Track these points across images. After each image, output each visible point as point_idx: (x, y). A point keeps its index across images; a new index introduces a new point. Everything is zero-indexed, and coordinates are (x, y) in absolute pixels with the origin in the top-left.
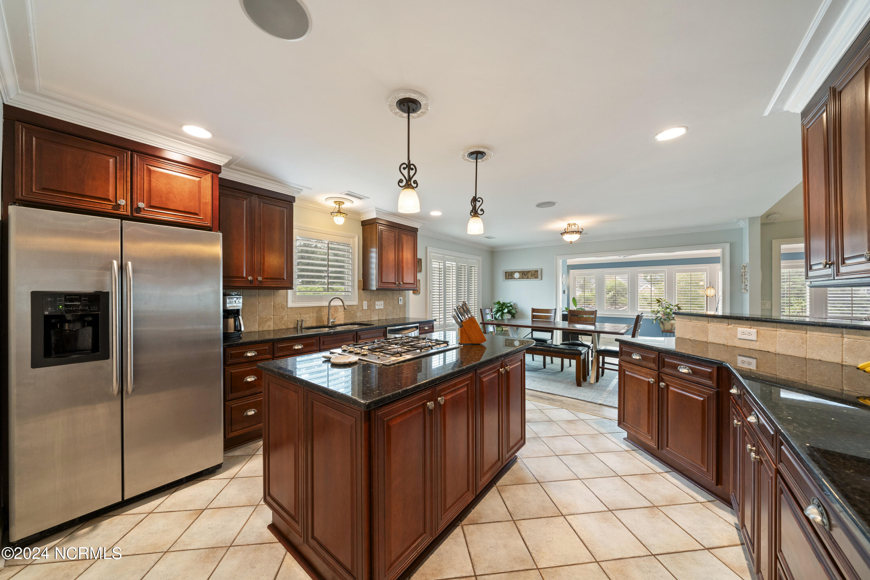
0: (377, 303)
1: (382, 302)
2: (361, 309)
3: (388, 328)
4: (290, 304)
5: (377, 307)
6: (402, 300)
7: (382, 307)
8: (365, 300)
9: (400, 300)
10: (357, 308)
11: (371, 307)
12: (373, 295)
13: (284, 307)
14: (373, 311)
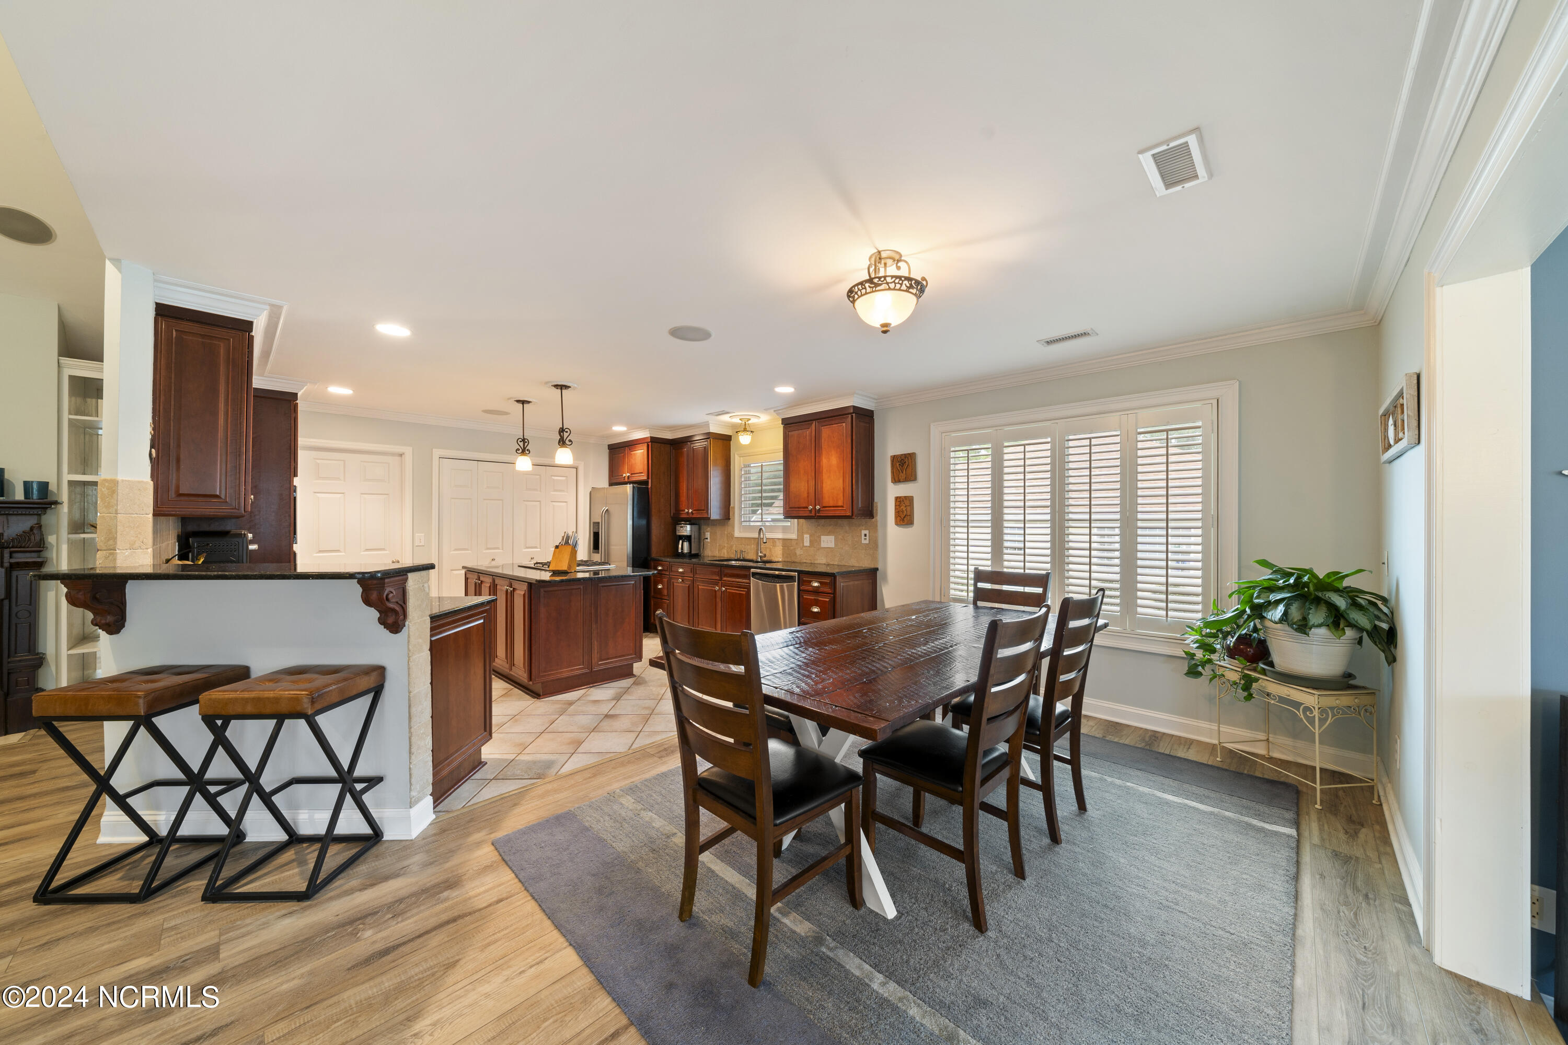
0: (823, 538)
1: (832, 538)
2: (802, 545)
3: (753, 570)
4: (737, 534)
5: (823, 545)
6: (868, 535)
7: (832, 545)
8: (807, 533)
9: (865, 535)
10: (797, 543)
11: (815, 542)
12: (819, 525)
13: (731, 536)
14: (818, 550)
